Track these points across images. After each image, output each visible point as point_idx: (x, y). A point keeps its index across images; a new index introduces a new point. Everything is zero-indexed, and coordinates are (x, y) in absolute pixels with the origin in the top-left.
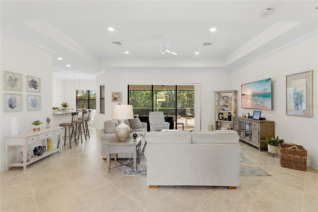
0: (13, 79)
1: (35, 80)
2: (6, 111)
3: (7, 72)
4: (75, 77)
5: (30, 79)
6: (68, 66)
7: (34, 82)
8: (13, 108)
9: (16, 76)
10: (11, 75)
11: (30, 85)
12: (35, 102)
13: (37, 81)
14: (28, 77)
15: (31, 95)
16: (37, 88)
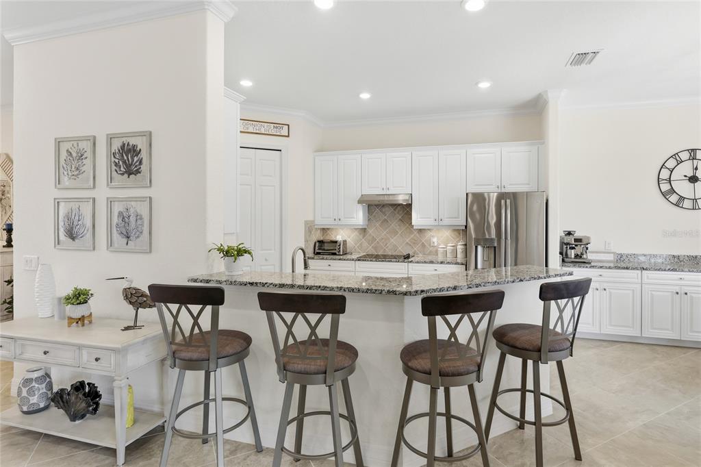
0: (74, 154)
1: (132, 141)
2: (58, 245)
3: (61, 141)
5: (116, 145)
7: (129, 151)
8: (74, 239)
9: (81, 145)
10: (69, 146)
11: (116, 165)
12: (132, 219)
13: (140, 143)
14: (110, 138)
15: (120, 200)
16: (138, 172)
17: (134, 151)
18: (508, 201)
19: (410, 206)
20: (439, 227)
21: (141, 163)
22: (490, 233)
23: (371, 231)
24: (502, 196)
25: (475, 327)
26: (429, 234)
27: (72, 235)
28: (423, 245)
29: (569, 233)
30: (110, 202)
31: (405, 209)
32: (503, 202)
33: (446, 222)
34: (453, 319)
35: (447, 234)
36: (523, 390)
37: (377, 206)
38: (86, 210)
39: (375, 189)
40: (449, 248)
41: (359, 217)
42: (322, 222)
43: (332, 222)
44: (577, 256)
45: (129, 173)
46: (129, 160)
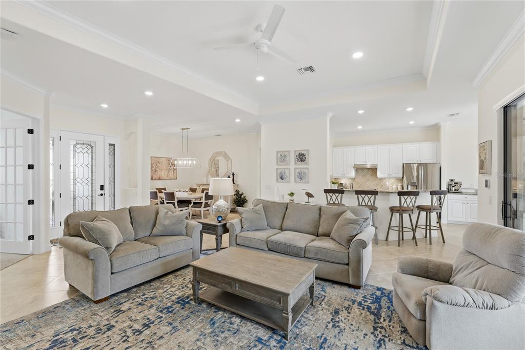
1: (302, 153)
2: (277, 181)
3: (277, 152)
5: (298, 153)
6: (410, 109)
9: (285, 153)
10: (281, 153)
11: (297, 159)
12: (303, 174)
13: (305, 153)
14: (295, 151)
15: (298, 168)
16: (305, 161)
17: (303, 155)
18: (422, 167)
19: (376, 169)
20: (390, 178)
21: (305, 158)
22: (413, 180)
23: (357, 180)
24: (419, 165)
25: (411, 200)
26: (384, 181)
27: (282, 178)
28: (382, 186)
29: (452, 180)
30: (295, 169)
31: (374, 170)
32: (420, 167)
33: (393, 176)
34: (406, 197)
35: (393, 180)
36: (426, 225)
37: (360, 169)
38: (287, 171)
39: (360, 162)
40: (394, 186)
41: (353, 174)
42: (335, 176)
43: (340, 175)
44: (455, 190)
45: (302, 161)
46: (301, 158)
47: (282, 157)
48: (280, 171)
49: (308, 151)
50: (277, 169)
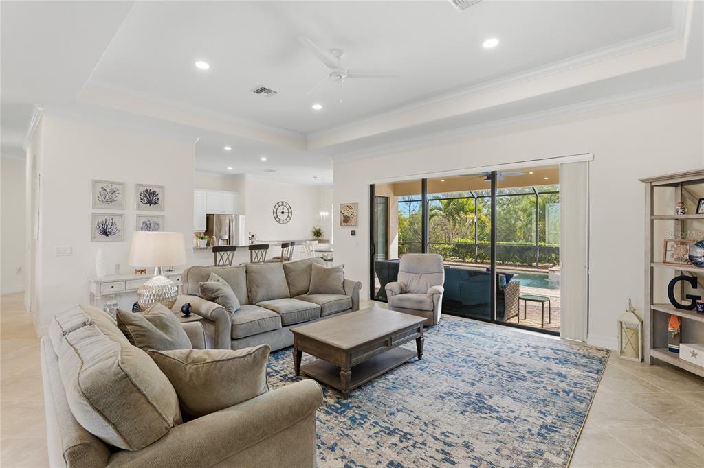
0: (108, 190)
1: (153, 190)
2: (94, 239)
3: (95, 182)
4: (315, 178)
5: (143, 190)
7: (151, 193)
8: (107, 235)
9: (114, 186)
10: (104, 185)
11: (142, 199)
13: (157, 191)
14: (139, 185)
15: (144, 216)
16: (156, 204)
17: (154, 194)
21: (158, 199)
27: (105, 233)
30: (137, 216)
38: (116, 220)
45: (151, 204)
46: (150, 198)
47: (108, 194)
48: (101, 219)
49: (162, 188)
50: (95, 215)
